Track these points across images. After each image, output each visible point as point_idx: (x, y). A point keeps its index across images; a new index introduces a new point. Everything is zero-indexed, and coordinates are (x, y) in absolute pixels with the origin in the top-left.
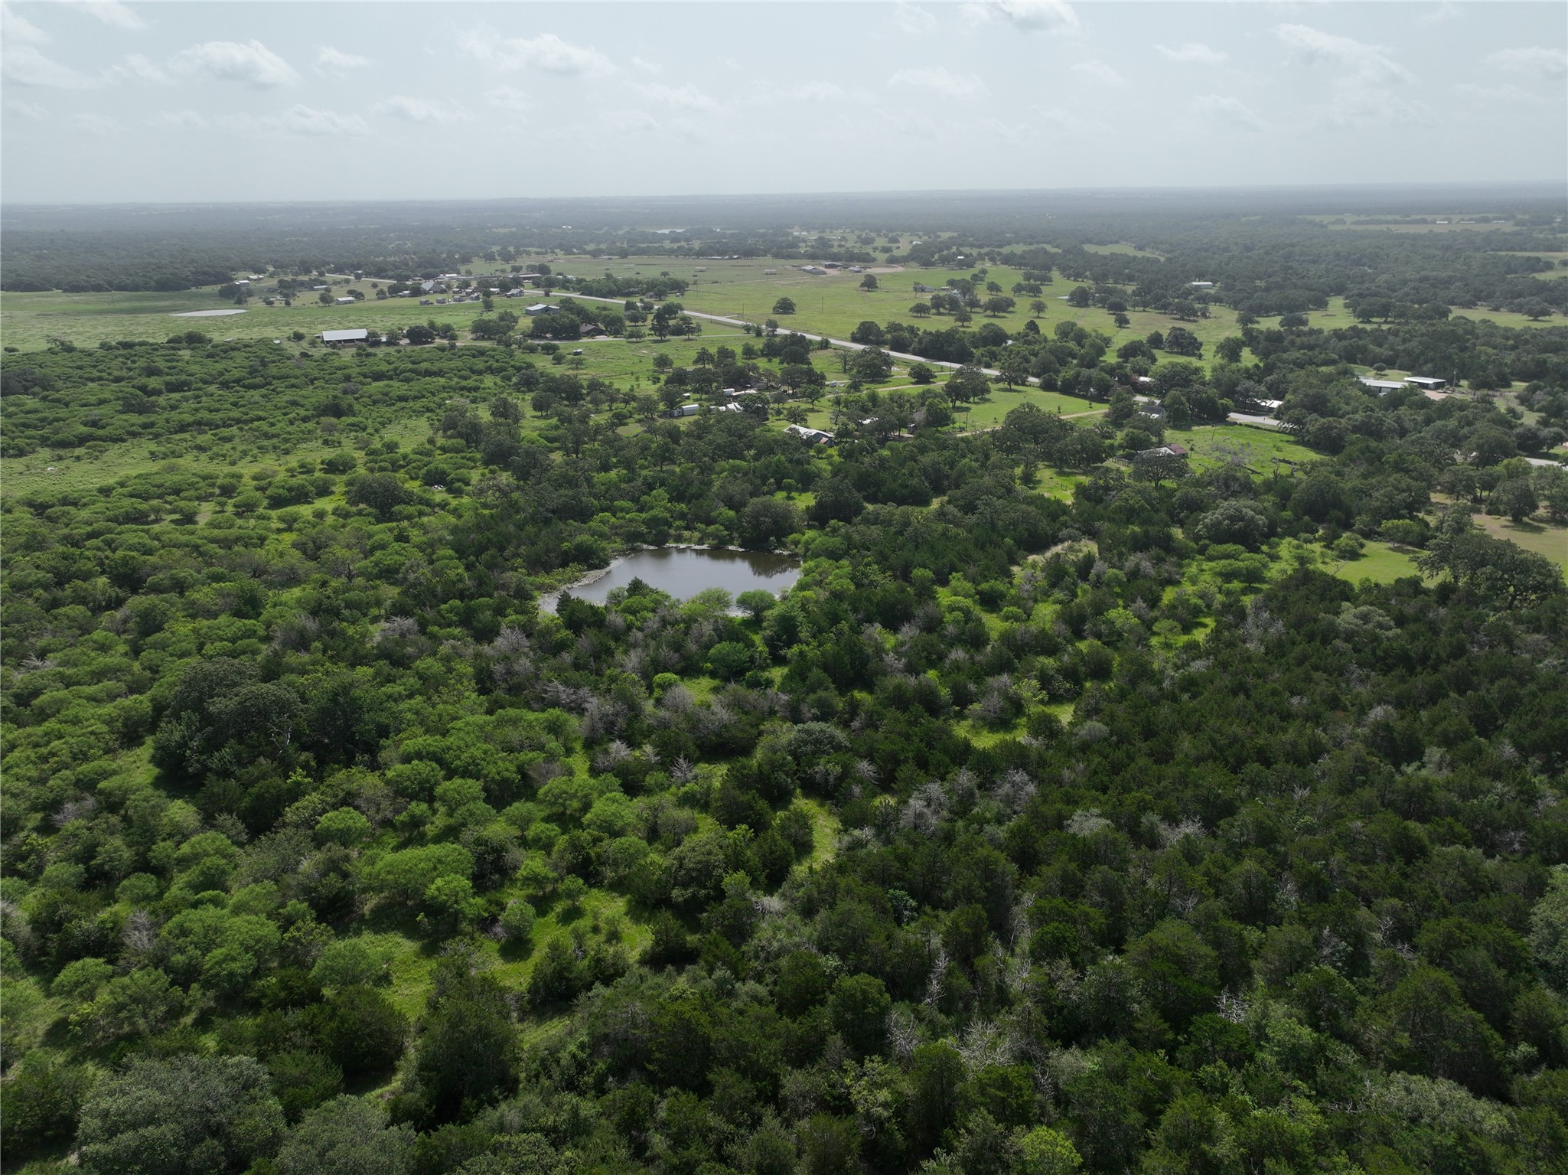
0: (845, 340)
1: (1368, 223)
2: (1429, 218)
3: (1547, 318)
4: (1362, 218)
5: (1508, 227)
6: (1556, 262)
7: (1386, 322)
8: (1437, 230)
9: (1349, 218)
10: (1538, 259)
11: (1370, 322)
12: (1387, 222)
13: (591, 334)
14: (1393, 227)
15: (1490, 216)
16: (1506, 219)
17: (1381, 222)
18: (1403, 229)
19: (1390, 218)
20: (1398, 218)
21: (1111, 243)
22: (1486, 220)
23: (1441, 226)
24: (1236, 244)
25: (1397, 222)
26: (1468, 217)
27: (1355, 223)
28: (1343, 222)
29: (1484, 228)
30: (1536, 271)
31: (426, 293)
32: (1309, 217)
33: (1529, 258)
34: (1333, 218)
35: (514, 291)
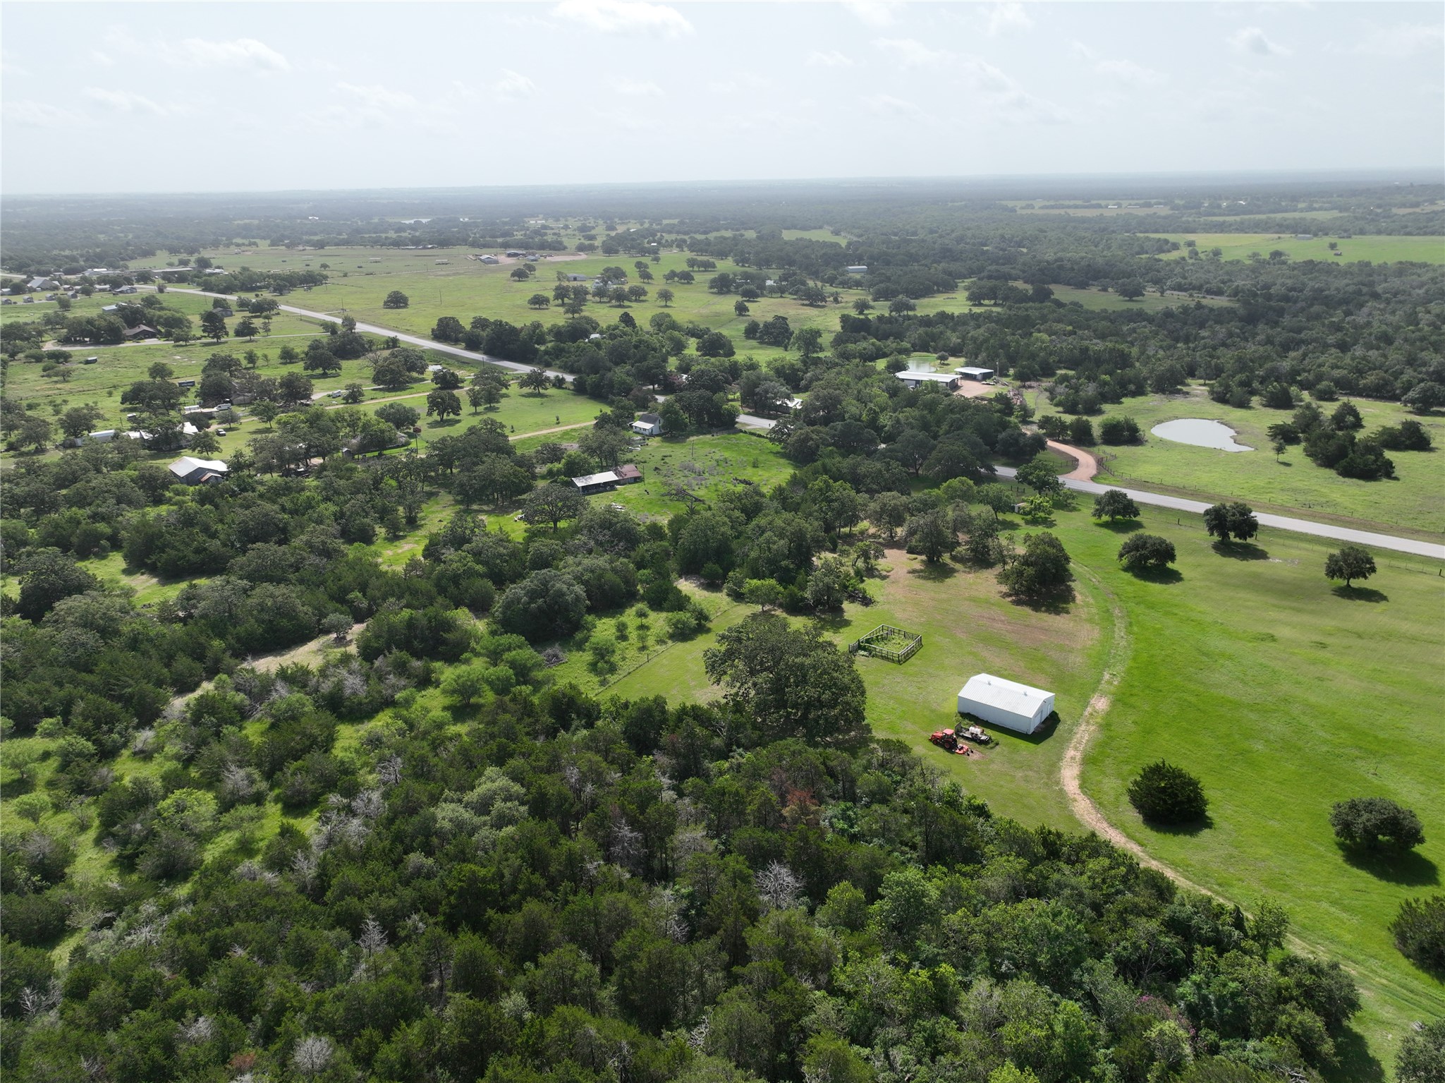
0: (423, 337)
1: (1052, 207)
2: (1103, 203)
3: (1140, 298)
4: (1052, 203)
5: (1164, 211)
6: (1182, 244)
7: (995, 305)
8: (1106, 213)
9: (1038, 203)
10: (1166, 241)
11: (981, 305)
12: (1069, 207)
13: (137, 337)
14: (1071, 212)
15: (1153, 201)
16: (1165, 204)
17: (1063, 207)
18: (1080, 213)
19: (1072, 203)
20: (1079, 203)
21: (815, 228)
22: (1149, 205)
23: (1112, 210)
24: (923, 228)
25: (1076, 207)
26: (1133, 202)
27: (1042, 208)
28: (1031, 207)
29: (1142, 212)
30: (1163, 252)
31: (32, 290)
32: (1004, 203)
33: (1159, 240)
34: (1023, 203)
35: (125, 288)
